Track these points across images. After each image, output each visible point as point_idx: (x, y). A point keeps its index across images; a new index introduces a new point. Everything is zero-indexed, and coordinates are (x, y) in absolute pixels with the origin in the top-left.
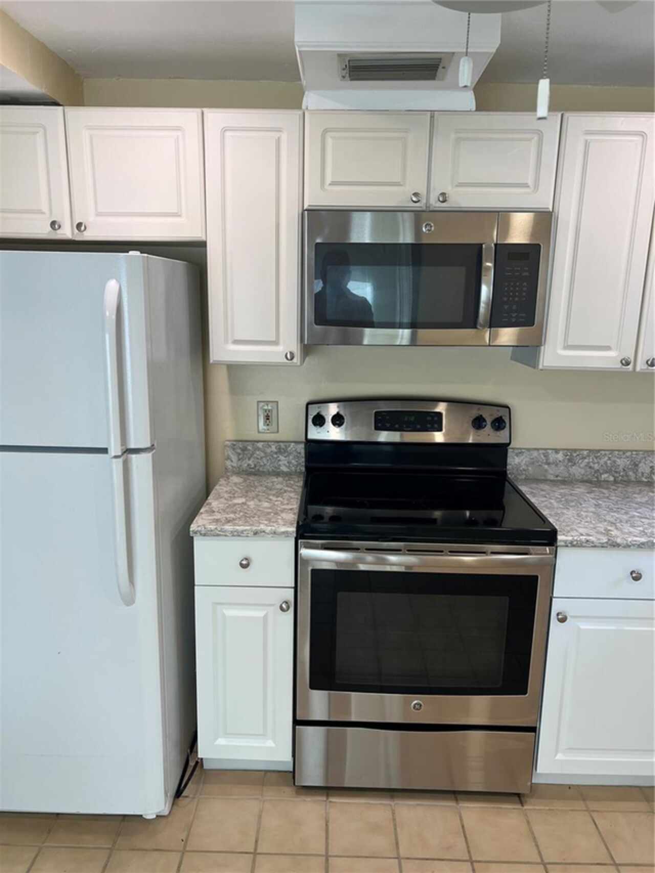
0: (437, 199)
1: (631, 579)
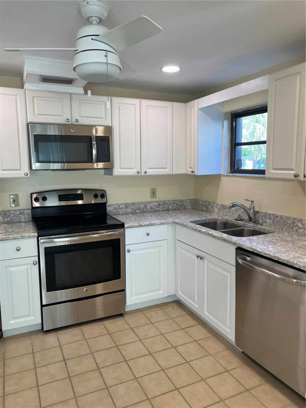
0: (75, 121)
1: (146, 235)
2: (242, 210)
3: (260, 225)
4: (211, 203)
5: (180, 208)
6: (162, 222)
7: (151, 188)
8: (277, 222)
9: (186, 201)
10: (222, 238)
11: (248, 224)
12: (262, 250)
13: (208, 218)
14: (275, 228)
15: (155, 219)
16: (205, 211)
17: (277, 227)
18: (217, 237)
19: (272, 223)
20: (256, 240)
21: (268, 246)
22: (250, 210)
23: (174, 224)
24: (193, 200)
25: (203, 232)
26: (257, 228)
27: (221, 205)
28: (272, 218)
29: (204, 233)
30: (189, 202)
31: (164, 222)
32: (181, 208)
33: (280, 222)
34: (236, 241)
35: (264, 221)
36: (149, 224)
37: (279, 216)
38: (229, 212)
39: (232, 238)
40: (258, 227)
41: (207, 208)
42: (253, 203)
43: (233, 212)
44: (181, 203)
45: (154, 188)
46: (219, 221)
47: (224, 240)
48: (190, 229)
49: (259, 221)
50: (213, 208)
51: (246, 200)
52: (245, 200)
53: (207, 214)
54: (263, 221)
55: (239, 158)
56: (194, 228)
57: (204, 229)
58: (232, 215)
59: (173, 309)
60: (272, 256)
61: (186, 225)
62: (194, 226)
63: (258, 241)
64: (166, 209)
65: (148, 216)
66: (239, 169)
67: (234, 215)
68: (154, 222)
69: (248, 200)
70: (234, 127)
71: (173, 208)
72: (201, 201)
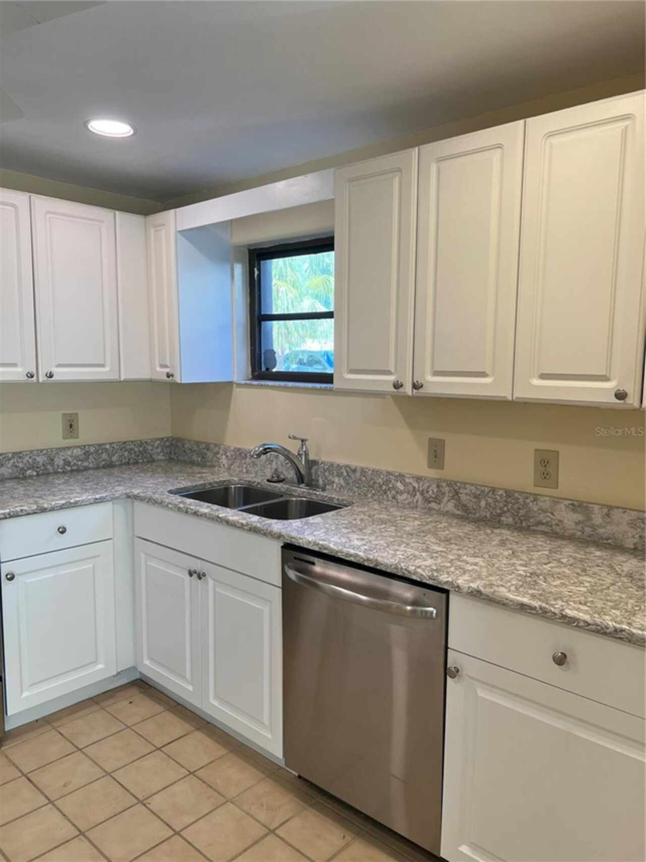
1: (59, 533)
2: (281, 458)
3: (320, 490)
4: (213, 445)
5: (139, 459)
6: (97, 496)
7: (64, 415)
8: (354, 482)
9: (152, 443)
10: (250, 526)
11: (297, 489)
12: (340, 548)
13: (208, 482)
14: (351, 494)
15: (78, 491)
16: (198, 465)
17: (355, 492)
18: (238, 525)
19: (344, 484)
20: (322, 524)
21: (349, 536)
22: (300, 459)
23: (129, 500)
24: (170, 439)
25: (204, 516)
26: (315, 496)
27: (236, 450)
28: (345, 474)
29: (206, 516)
30: (159, 446)
31: (102, 497)
32: (141, 461)
33: (360, 482)
34: (282, 531)
35: (328, 481)
36: (63, 505)
37: (358, 470)
38: (253, 463)
39: (272, 524)
40: (318, 495)
41: (203, 458)
42: (305, 444)
43: (262, 464)
44: (141, 449)
45: (71, 415)
46: (233, 486)
47: (254, 530)
48: (171, 509)
49: (318, 481)
50: (217, 458)
51: (292, 437)
52: (290, 438)
53: (205, 471)
54: (326, 481)
55: (270, 348)
56: (181, 505)
57: (205, 508)
58: (260, 472)
59: (131, 703)
60: (362, 558)
61: (160, 501)
62: (180, 502)
63: (327, 526)
64: (103, 463)
65: (59, 484)
66: (270, 370)
67: (265, 471)
68: (77, 499)
69: (295, 438)
70: (256, 278)
71: (121, 461)
72: (189, 441)
